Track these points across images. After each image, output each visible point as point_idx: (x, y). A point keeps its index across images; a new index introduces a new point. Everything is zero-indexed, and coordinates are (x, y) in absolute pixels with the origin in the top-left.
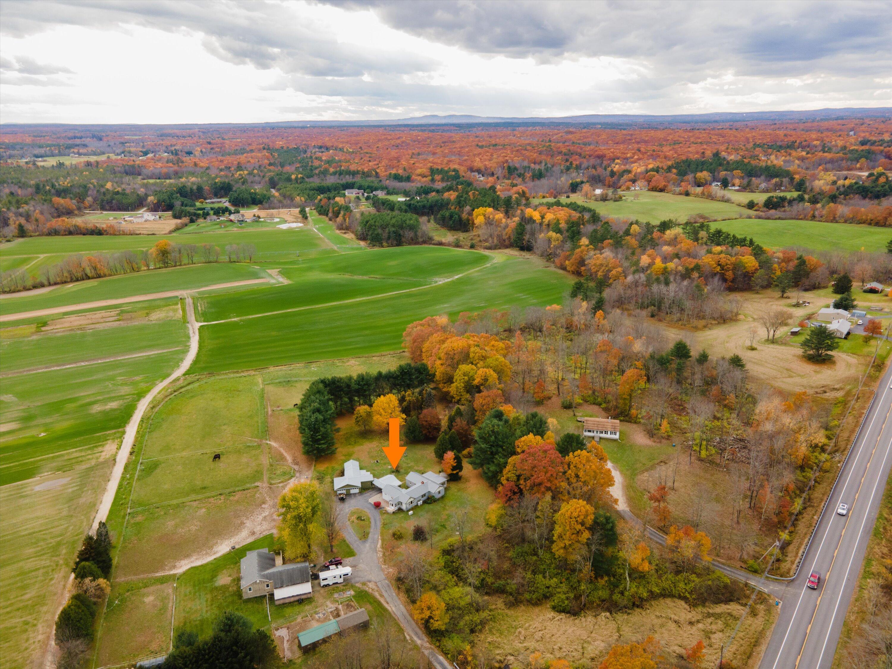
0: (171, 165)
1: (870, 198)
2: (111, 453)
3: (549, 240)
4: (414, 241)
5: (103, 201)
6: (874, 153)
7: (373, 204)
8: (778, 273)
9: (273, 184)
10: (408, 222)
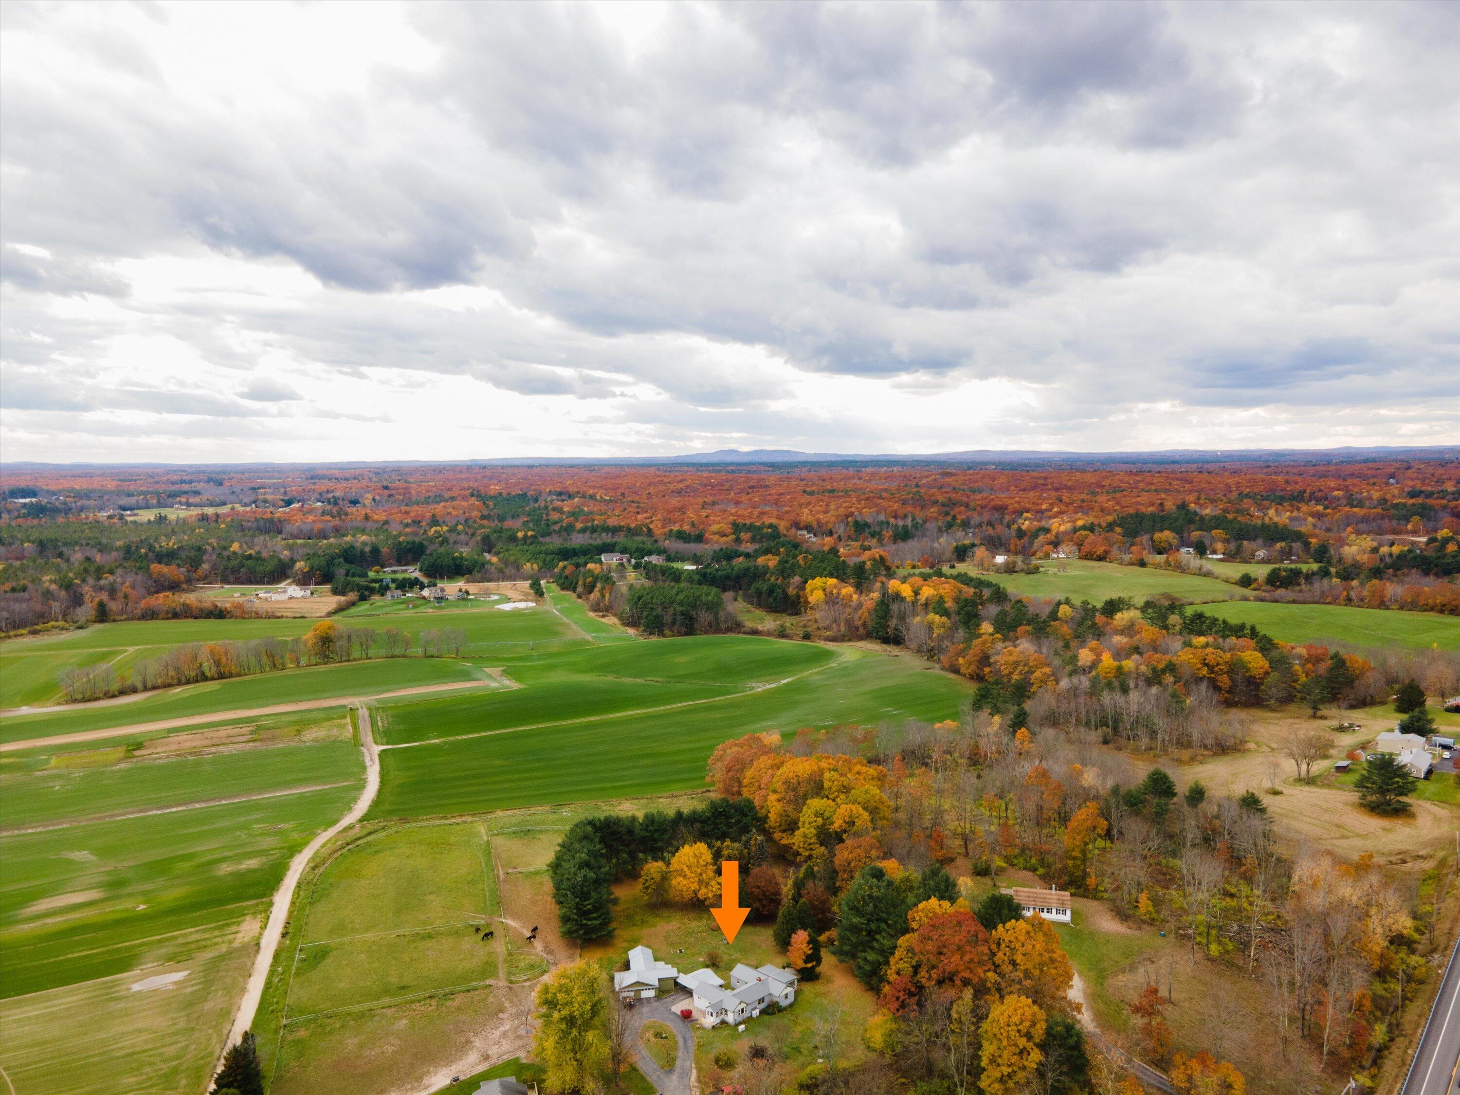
0: (328, 518)
1: (1437, 575)
2: (251, 934)
3: (930, 627)
4: (714, 628)
5: (226, 569)
6: (1431, 508)
7: (647, 573)
8: (1303, 679)
9: (488, 545)
10: (704, 598)
